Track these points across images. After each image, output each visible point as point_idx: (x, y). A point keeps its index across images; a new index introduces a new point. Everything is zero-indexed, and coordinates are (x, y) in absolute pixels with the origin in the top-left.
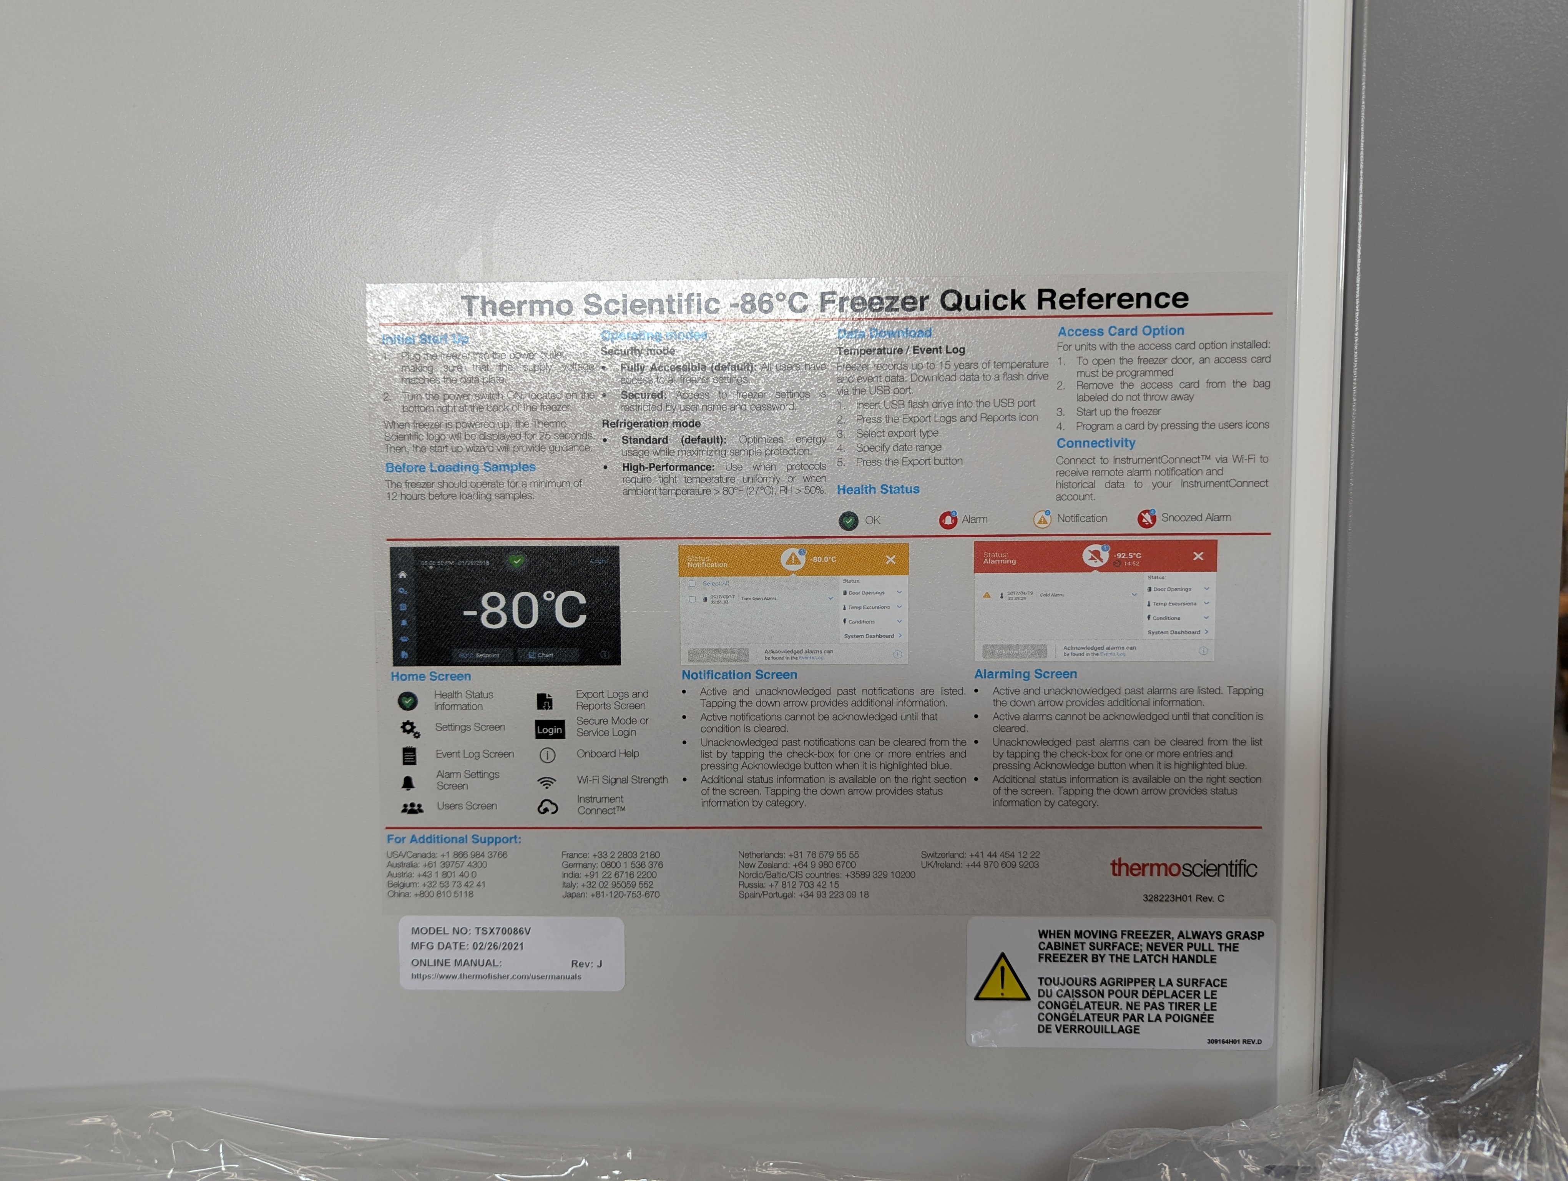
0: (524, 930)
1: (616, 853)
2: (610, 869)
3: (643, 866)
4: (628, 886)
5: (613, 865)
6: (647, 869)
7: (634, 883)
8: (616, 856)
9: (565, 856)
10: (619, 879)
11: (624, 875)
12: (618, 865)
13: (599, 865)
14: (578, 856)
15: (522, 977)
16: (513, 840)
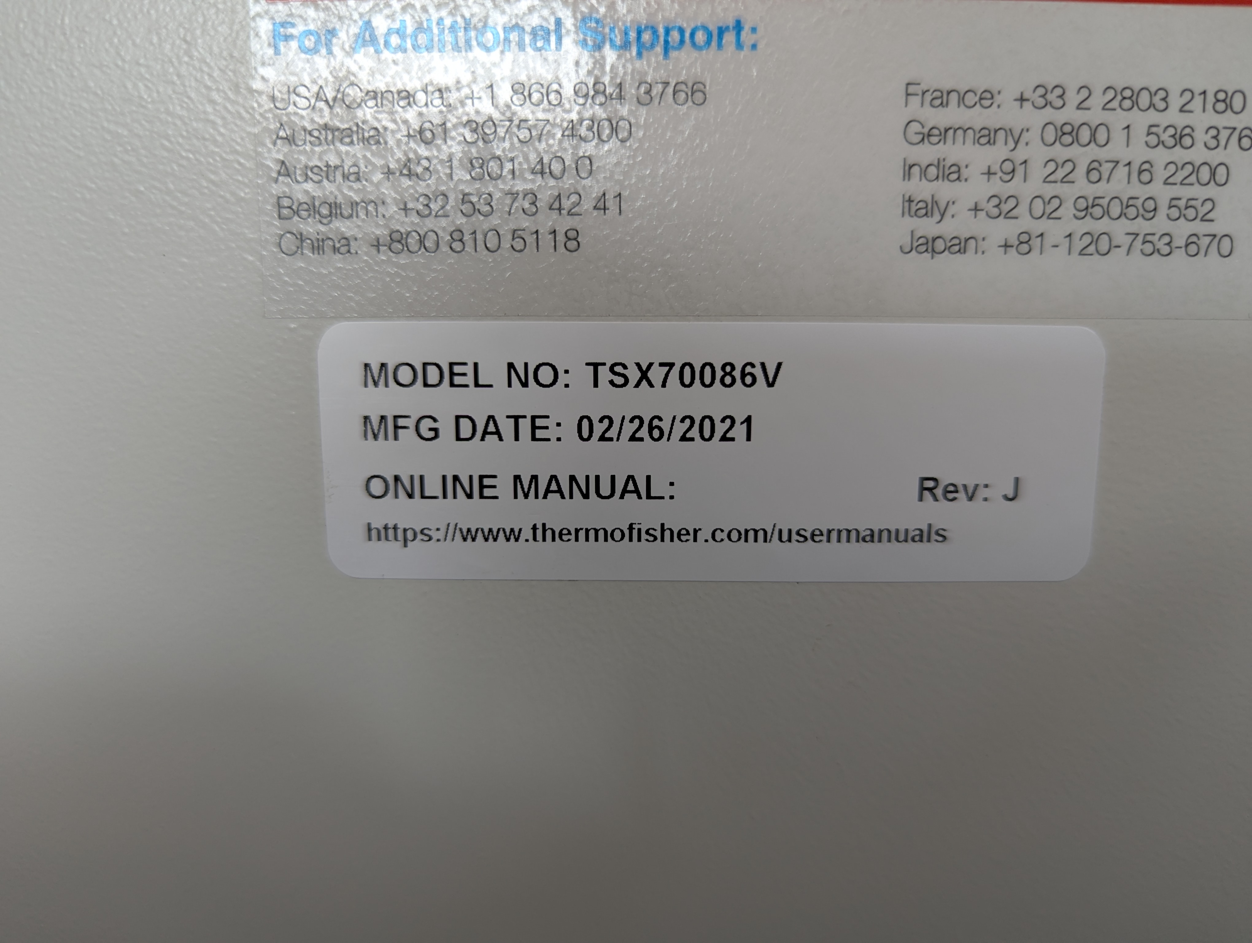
0: (758, 371)
1: (1097, 91)
2: (1075, 151)
3: (1187, 141)
4: (1132, 212)
5: (1085, 134)
6: (1198, 154)
7: (1150, 205)
8: (1097, 100)
9: (915, 101)
10: (1100, 189)
11: (1122, 171)
12: (1102, 136)
13: (1033, 136)
14: (961, 100)
15: (744, 535)
16: (729, 38)
